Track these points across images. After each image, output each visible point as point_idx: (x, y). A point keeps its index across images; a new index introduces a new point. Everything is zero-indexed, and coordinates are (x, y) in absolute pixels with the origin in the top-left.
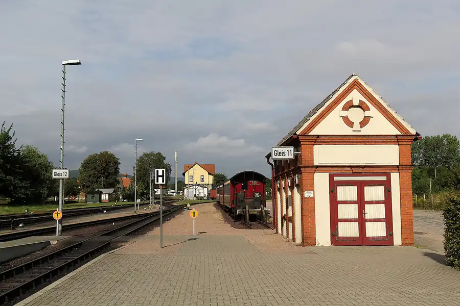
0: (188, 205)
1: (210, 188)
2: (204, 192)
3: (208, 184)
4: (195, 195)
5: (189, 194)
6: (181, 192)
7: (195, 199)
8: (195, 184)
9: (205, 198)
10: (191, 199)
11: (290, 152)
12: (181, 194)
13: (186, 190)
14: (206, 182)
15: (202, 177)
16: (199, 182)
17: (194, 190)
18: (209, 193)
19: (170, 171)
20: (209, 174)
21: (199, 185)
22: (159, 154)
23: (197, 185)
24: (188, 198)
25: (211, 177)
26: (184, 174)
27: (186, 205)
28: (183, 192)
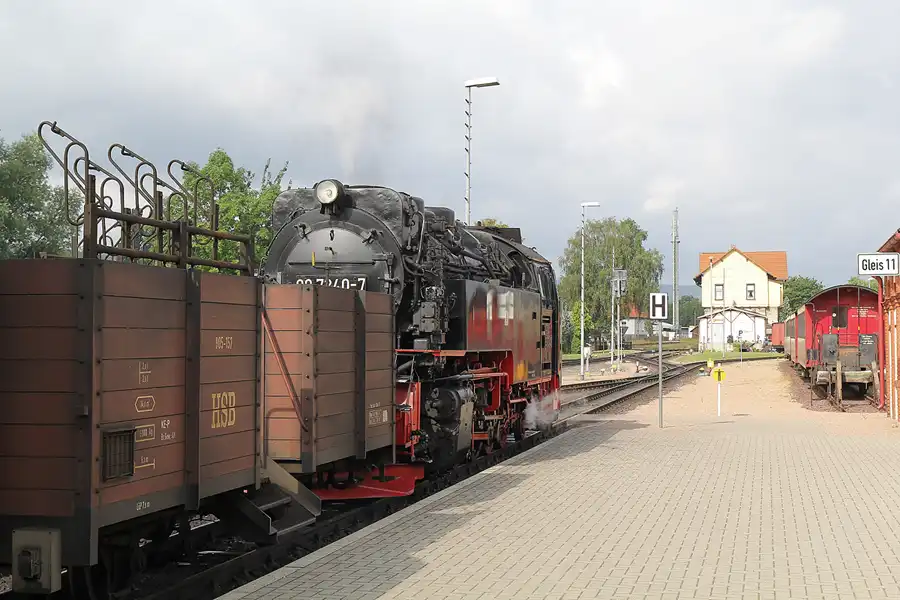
0: (710, 364)
1: (773, 318)
2: (753, 331)
3: (768, 308)
4: (730, 340)
5: (713, 335)
6: (691, 328)
7: (730, 348)
8: (731, 307)
9: (758, 347)
10: (719, 348)
11: (891, 263)
12: (690, 336)
13: (703, 323)
14: (760, 300)
15: (751, 288)
16: (743, 302)
17: (727, 324)
18: (769, 331)
19: (661, 271)
20: (771, 278)
21: (742, 310)
22: (630, 223)
23: (735, 309)
24: (709, 347)
25: (776, 289)
26: (698, 280)
27: (704, 364)
28: (696, 331)
